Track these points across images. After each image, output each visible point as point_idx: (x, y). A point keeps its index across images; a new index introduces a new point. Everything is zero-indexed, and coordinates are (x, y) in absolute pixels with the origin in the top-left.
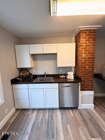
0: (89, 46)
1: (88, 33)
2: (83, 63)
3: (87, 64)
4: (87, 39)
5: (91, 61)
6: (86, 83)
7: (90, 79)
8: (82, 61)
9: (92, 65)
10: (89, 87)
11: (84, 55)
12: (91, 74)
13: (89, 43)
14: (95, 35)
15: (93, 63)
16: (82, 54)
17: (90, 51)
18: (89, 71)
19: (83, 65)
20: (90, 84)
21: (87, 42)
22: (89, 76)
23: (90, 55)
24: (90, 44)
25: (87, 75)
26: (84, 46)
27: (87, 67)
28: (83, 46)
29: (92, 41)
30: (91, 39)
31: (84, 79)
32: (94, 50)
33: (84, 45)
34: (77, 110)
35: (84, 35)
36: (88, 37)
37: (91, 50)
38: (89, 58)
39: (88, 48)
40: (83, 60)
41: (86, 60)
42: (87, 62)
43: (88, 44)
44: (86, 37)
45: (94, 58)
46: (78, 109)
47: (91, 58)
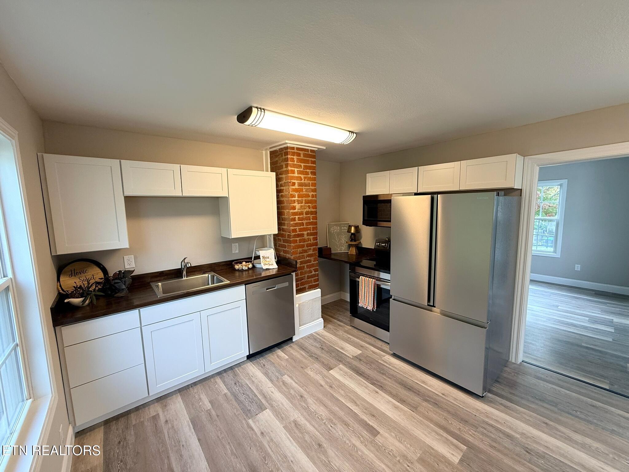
0: (305, 185)
1: (302, 157)
2: (296, 225)
3: (305, 226)
4: (302, 170)
5: (312, 220)
6: (306, 273)
7: (312, 263)
8: (294, 219)
9: (314, 229)
10: (311, 282)
11: (297, 206)
12: (314, 250)
13: (305, 178)
14: (314, 162)
15: (316, 224)
16: (294, 205)
17: (309, 196)
18: (309, 242)
19: (297, 230)
20: (313, 273)
21: (302, 176)
22: (309, 256)
23: (309, 207)
24: (308, 180)
25: (305, 254)
26: (296, 185)
27: (305, 233)
28: (294, 184)
29: (310, 176)
30: (308, 170)
31: (301, 263)
32: (316, 195)
33: (296, 182)
34: (292, 345)
35: (295, 160)
36: (302, 165)
37: (311, 194)
38: (307, 213)
39: (304, 190)
40: (297, 219)
41: (302, 219)
42: (305, 222)
43: (305, 181)
44: (300, 164)
45: (316, 213)
46: (293, 342)
47: (312, 213)
